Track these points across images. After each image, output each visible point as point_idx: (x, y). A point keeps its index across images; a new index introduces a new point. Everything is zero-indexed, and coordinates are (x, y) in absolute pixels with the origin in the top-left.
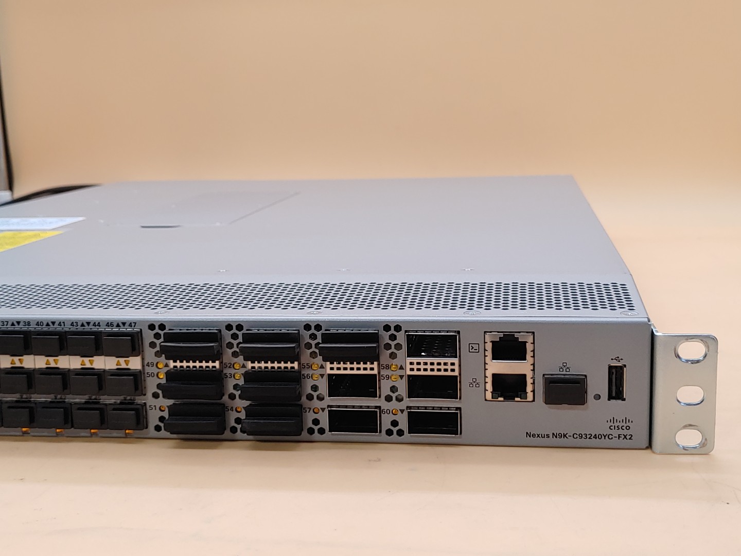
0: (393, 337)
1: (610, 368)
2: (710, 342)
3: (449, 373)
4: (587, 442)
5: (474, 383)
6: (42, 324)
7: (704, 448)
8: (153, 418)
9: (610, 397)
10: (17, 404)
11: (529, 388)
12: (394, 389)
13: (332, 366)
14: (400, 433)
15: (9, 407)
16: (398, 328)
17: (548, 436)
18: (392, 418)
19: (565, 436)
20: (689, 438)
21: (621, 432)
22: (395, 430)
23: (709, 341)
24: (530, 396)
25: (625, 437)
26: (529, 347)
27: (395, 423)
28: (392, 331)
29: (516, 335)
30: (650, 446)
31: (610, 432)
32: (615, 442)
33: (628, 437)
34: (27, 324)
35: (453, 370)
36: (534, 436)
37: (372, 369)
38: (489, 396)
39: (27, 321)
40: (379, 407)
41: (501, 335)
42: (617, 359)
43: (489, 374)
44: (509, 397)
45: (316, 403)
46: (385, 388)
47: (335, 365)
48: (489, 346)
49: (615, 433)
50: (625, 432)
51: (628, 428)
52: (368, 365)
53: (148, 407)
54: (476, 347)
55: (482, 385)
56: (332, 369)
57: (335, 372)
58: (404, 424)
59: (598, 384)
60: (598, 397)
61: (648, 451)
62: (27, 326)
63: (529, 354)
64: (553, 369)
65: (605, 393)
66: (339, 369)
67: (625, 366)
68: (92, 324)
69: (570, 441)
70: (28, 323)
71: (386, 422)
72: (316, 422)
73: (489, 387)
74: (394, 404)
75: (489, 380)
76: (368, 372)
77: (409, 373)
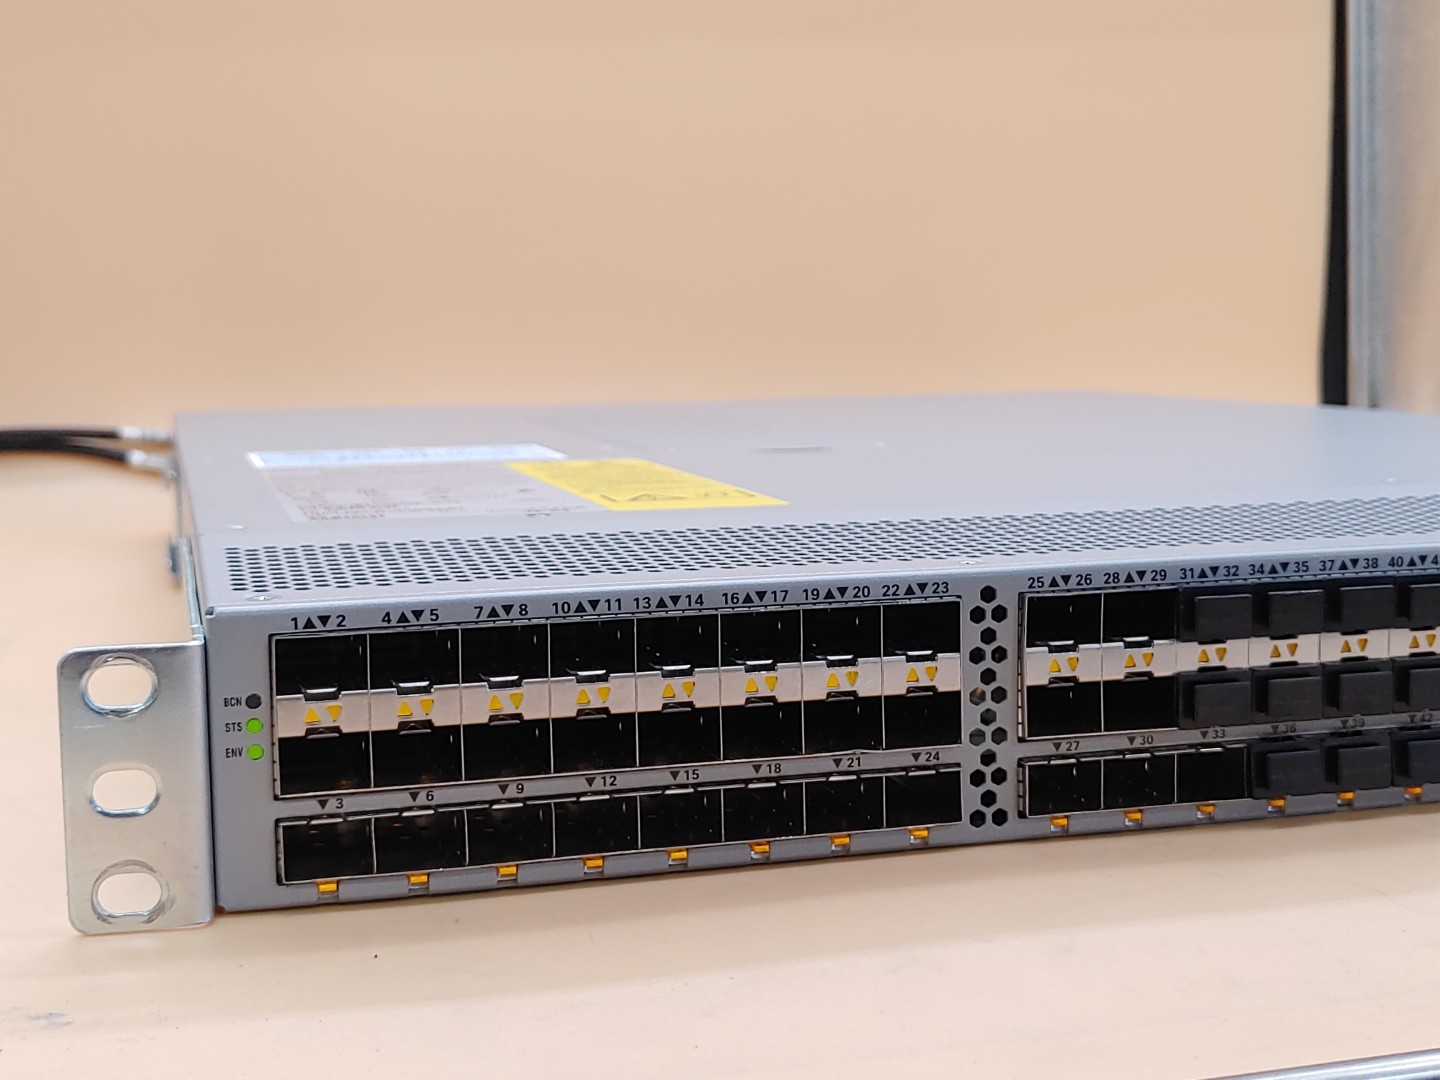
6: (1400, 563)
34: (1370, 563)
39: (1370, 558)
62: (1371, 569)
70: (1374, 562)
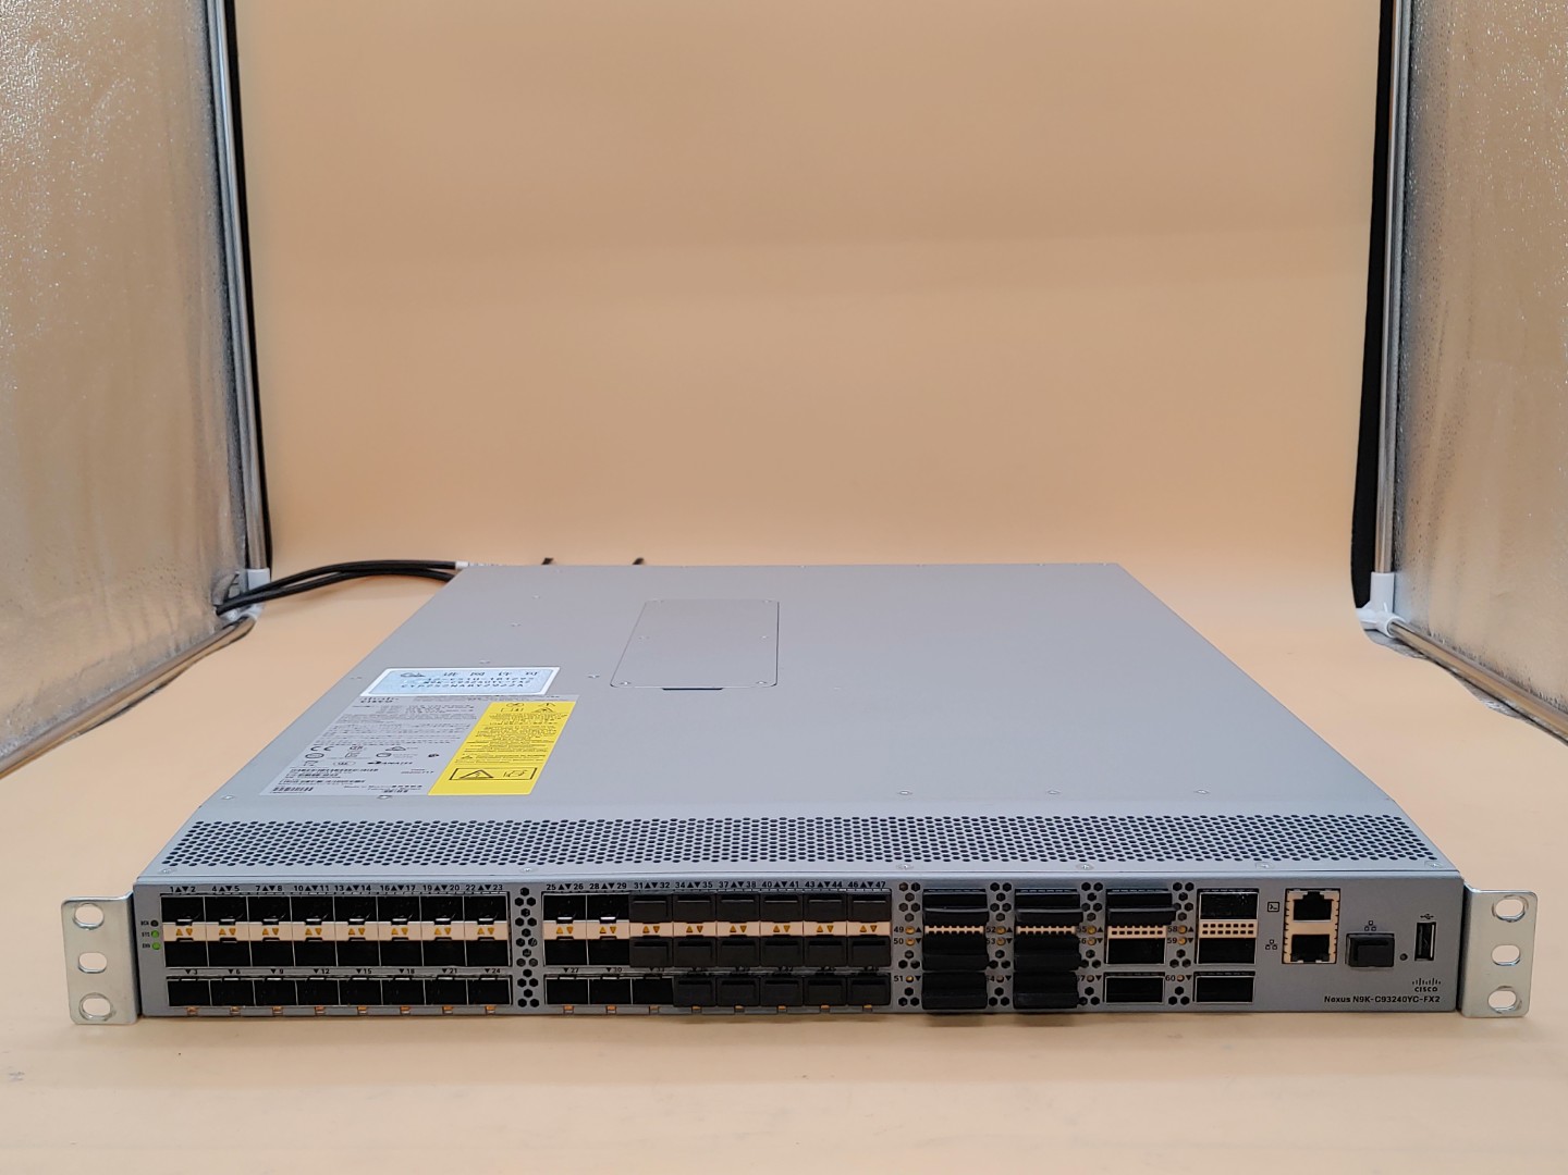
0: (1183, 897)
1: (1419, 924)
2: (1530, 899)
3: (1247, 936)
4: (1392, 1005)
5: (1271, 945)
7: (1518, 1010)
8: (898, 991)
9: (1417, 957)
10: (732, 979)
11: (1332, 950)
12: (1181, 953)
13: (1115, 930)
14: (1185, 1001)
15: (724, 983)
16: (1190, 887)
17: (1349, 1000)
18: (1177, 984)
19: (1367, 999)
20: (1502, 1000)
21: (1427, 994)
22: (1179, 997)
23: (1528, 898)
24: (1332, 958)
25: (1432, 999)
26: (1335, 906)
27: (1179, 990)
28: (1183, 890)
29: (1322, 893)
30: (1458, 1008)
31: (1415, 994)
32: (1421, 1005)
33: (1435, 999)
35: (1251, 932)
36: (1333, 1000)
37: (1160, 932)
38: (1288, 958)
40: (1163, 974)
41: (1306, 893)
42: (1428, 917)
43: (1289, 935)
44: (1309, 959)
45: (1091, 971)
46: (1170, 952)
47: (1118, 929)
48: (1291, 906)
49: (1421, 995)
50: (1432, 994)
51: (1435, 989)
52: (1156, 929)
53: (893, 978)
54: (1275, 905)
55: (1280, 947)
56: (1114, 933)
57: (1118, 936)
58: (1189, 992)
59: (1406, 943)
60: (1404, 957)
61: (1456, 1014)
63: (1334, 912)
64: (1358, 928)
65: (1411, 954)
66: (1122, 933)
67: (1434, 924)
68: (832, 884)
69: (1372, 1005)
71: (1169, 990)
72: (1089, 991)
73: (1288, 949)
74: (1180, 970)
75: (1289, 942)
76: (1156, 936)
77: (1201, 935)
